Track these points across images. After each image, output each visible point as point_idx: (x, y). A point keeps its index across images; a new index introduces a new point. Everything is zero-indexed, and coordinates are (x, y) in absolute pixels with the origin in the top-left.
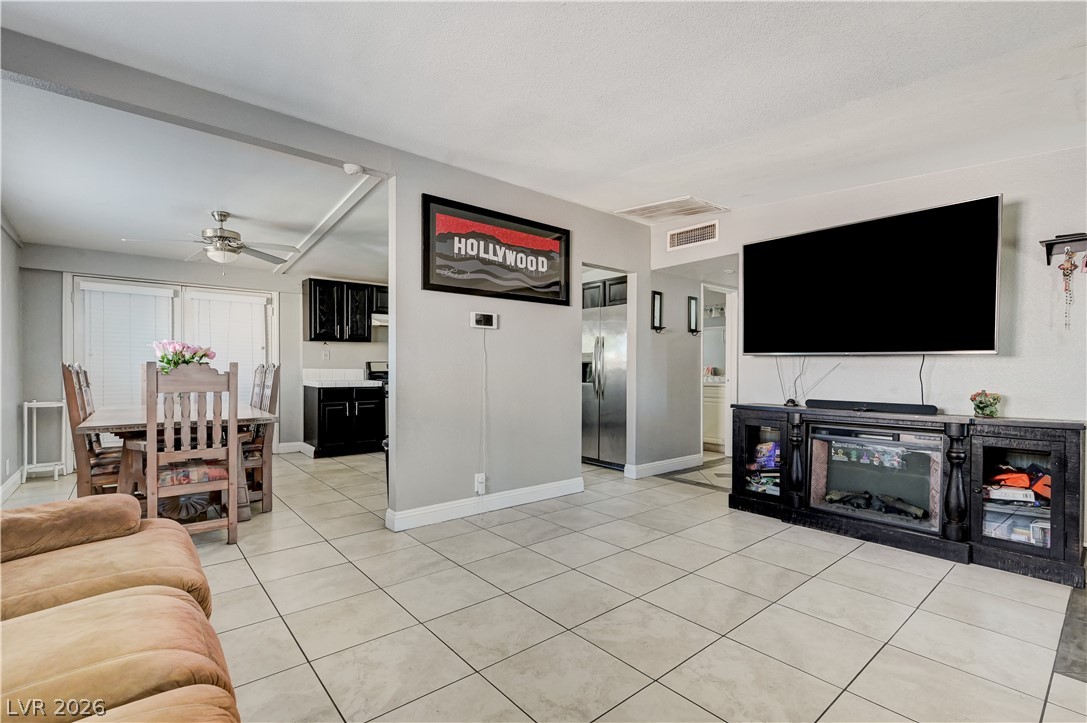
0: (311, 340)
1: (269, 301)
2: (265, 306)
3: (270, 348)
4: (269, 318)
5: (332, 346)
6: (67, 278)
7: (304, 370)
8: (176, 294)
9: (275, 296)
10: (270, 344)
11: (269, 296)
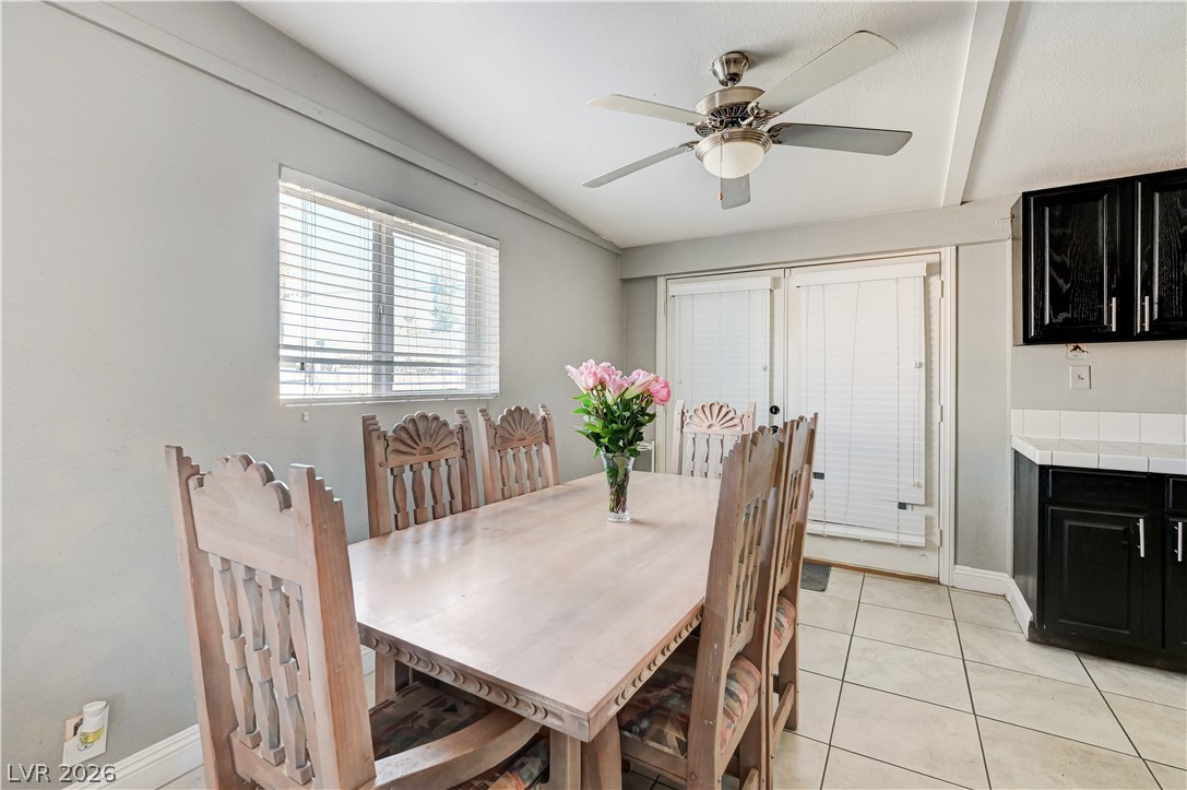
0: (1028, 341)
1: (934, 269)
2: (925, 279)
3: (935, 365)
4: (934, 304)
5: (1098, 355)
6: (661, 282)
7: (1015, 415)
8: (776, 282)
9: (948, 254)
10: (935, 358)
11: (934, 258)
